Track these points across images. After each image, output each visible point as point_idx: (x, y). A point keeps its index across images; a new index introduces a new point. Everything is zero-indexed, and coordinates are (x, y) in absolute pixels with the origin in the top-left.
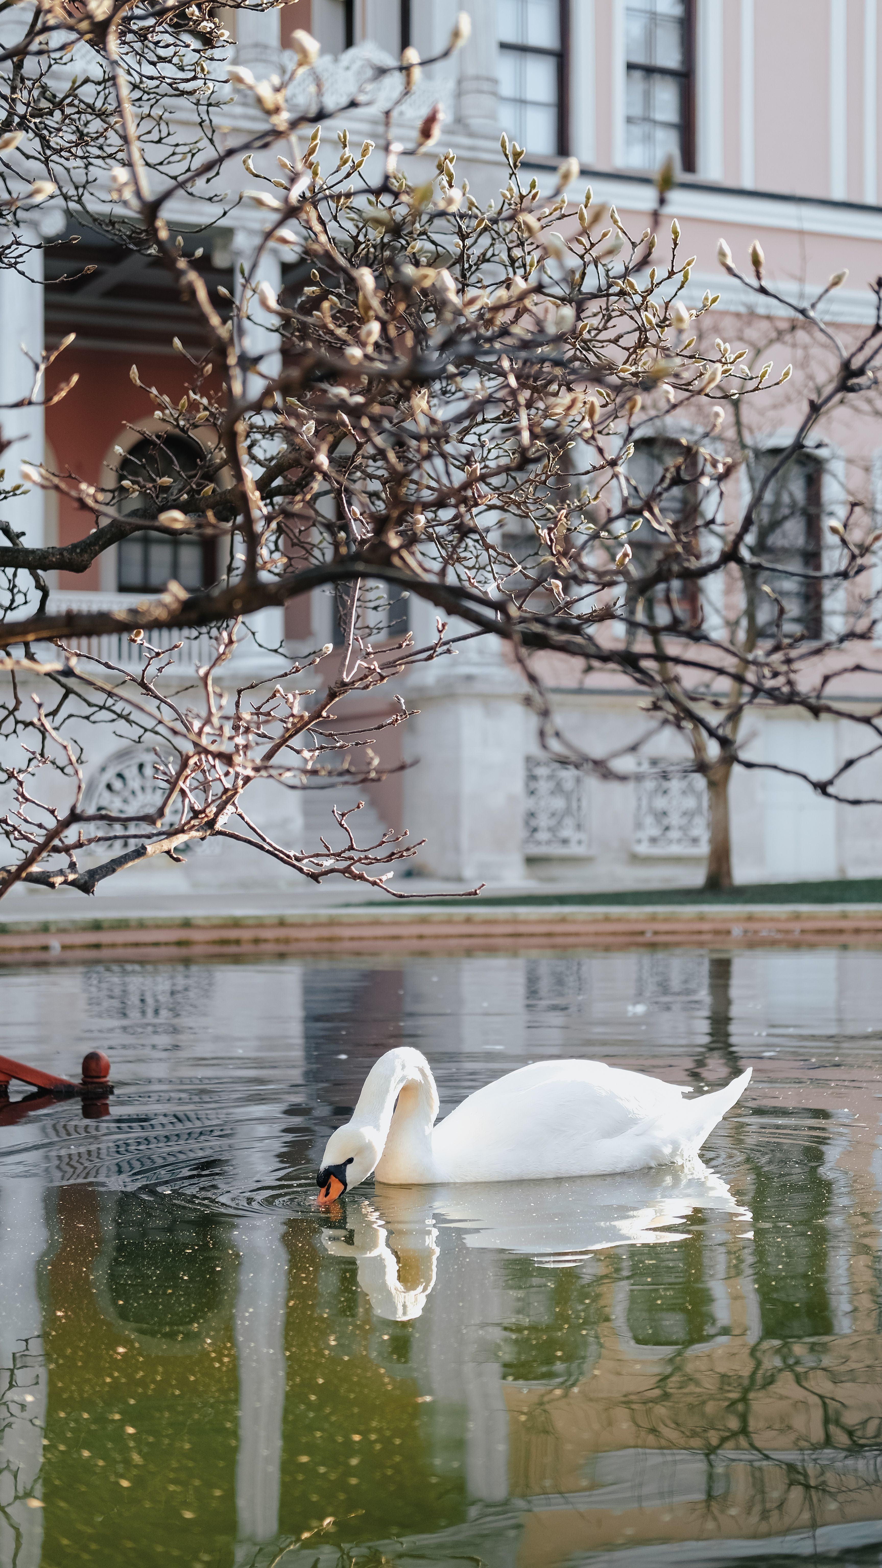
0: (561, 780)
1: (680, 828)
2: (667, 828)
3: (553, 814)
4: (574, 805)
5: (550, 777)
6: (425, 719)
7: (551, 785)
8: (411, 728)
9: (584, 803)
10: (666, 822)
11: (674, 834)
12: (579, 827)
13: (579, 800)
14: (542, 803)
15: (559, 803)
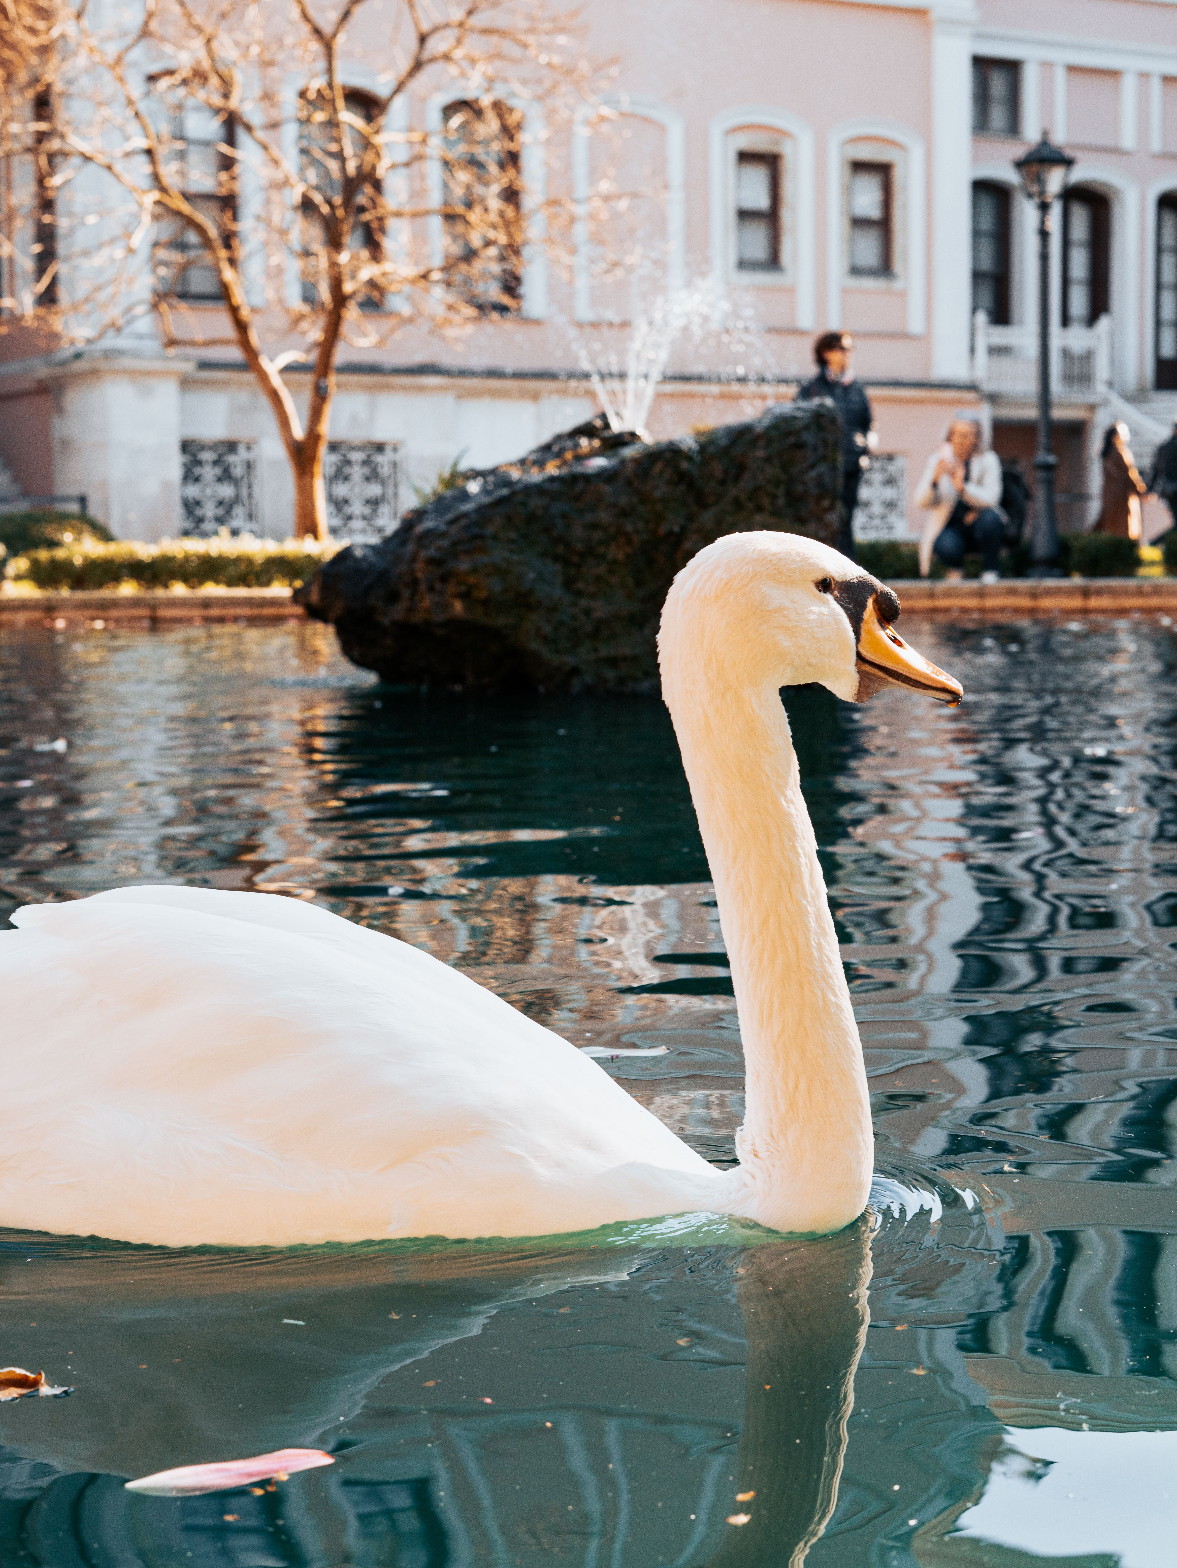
0: (229, 465)
1: (364, 518)
2: (349, 518)
3: (221, 503)
4: (244, 492)
5: (216, 463)
6: (73, 399)
7: (218, 471)
8: (59, 409)
9: (256, 490)
10: (347, 510)
11: (357, 524)
12: (250, 517)
13: (250, 487)
14: (209, 491)
15: (227, 491)
